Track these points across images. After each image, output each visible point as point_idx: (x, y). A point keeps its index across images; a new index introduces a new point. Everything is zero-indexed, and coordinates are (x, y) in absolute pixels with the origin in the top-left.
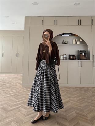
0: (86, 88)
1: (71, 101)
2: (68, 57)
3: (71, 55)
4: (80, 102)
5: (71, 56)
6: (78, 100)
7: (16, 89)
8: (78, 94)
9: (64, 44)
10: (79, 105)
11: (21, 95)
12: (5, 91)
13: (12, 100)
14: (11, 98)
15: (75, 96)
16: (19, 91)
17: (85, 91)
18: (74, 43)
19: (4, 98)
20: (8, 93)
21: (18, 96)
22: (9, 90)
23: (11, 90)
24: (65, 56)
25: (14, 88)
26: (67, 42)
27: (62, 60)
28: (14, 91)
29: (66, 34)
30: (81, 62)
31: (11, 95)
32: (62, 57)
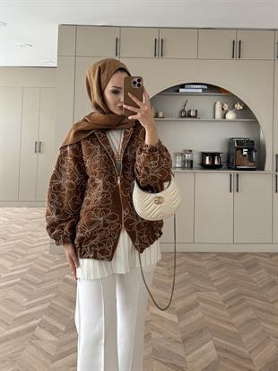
1: (201, 304)
7: (31, 260)
9: (185, 117)
20: (3, 276)
24: (188, 156)
26: (196, 111)
27: (180, 170)
28: (23, 268)
29: (192, 86)
30: (237, 175)
31: (12, 281)
32: (179, 159)
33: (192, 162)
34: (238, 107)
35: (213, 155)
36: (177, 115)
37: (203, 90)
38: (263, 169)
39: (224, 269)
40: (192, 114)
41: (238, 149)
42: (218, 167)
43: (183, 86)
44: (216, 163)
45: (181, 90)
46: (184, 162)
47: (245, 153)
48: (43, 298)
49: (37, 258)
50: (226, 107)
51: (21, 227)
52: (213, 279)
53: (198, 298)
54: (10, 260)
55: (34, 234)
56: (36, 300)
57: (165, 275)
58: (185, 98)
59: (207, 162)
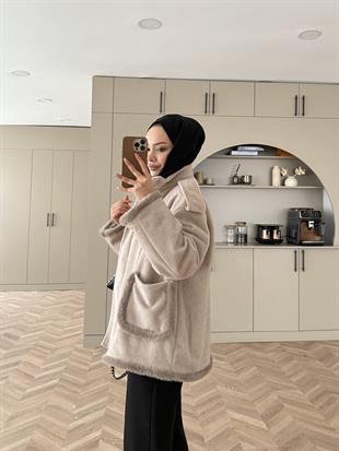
0: (321, 347)
1: (285, 405)
2: (251, 233)
3: (263, 227)
4: (321, 407)
5: (265, 232)
6: (311, 401)
7: (63, 356)
8: (303, 374)
9: (238, 183)
10: (323, 424)
11: (87, 384)
12: (21, 367)
13: (58, 408)
14: (55, 400)
15: (294, 379)
16: (74, 364)
17: (321, 360)
18: (276, 181)
19: (24, 398)
20: (36, 377)
21: (79, 391)
22: (37, 362)
23: (42, 361)
24: (241, 230)
25: (53, 350)
26: (250, 177)
27: (232, 246)
28: (57, 366)
29: (246, 148)
30: (303, 252)
31: (49, 383)
32: (231, 233)
33: (246, 236)
34: (300, 172)
35: (271, 229)
36: (228, 182)
37: (259, 152)
38: (331, 244)
39: (295, 361)
40: (246, 180)
41: (303, 221)
42: (278, 242)
43: (235, 148)
44: (275, 237)
45: (233, 153)
46: (237, 236)
47: (311, 226)
48: (95, 403)
49: (70, 353)
50: (285, 173)
51: (38, 316)
52: (288, 374)
53: (279, 397)
54: (39, 357)
55: (57, 323)
56: (87, 406)
57: (230, 371)
58: (237, 162)
59: (265, 236)
